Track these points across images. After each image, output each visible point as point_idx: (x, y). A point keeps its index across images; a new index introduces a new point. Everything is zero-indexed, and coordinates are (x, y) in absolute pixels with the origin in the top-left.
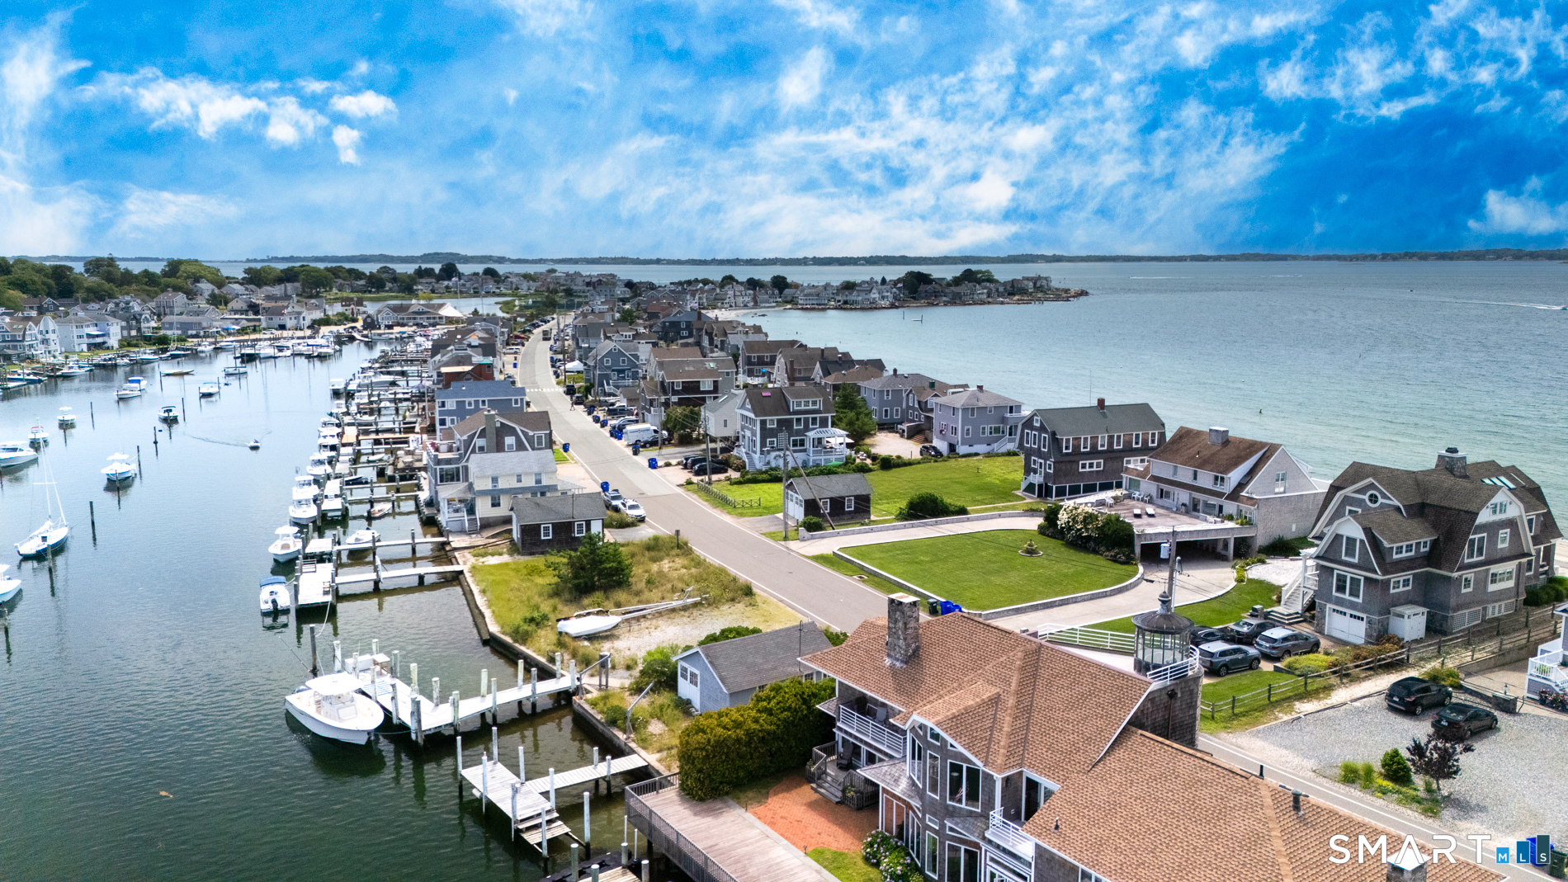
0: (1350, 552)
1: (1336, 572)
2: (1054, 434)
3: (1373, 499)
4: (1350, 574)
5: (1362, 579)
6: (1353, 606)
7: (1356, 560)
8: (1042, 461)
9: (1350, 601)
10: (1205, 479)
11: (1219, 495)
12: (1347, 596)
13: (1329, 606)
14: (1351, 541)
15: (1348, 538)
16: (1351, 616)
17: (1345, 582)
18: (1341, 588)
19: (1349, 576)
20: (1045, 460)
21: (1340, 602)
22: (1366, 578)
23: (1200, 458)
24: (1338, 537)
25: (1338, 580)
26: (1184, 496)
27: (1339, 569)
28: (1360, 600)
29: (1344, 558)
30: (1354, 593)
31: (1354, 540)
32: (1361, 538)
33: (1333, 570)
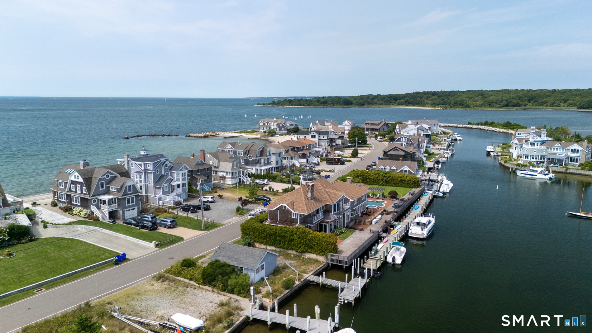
0: (130, 190)
1: (126, 198)
4: (130, 197)
5: (134, 196)
6: (133, 206)
7: (132, 192)
9: (132, 205)
12: (131, 204)
13: (126, 210)
16: (131, 210)
17: (129, 200)
18: (128, 202)
21: (129, 207)
22: (136, 196)
24: (127, 186)
25: (127, 200)
28: (135, 203)
29: (128, 193)
30: (132, 202)
31: (131, 186)
32: (133, 184)
33: (125, 198)
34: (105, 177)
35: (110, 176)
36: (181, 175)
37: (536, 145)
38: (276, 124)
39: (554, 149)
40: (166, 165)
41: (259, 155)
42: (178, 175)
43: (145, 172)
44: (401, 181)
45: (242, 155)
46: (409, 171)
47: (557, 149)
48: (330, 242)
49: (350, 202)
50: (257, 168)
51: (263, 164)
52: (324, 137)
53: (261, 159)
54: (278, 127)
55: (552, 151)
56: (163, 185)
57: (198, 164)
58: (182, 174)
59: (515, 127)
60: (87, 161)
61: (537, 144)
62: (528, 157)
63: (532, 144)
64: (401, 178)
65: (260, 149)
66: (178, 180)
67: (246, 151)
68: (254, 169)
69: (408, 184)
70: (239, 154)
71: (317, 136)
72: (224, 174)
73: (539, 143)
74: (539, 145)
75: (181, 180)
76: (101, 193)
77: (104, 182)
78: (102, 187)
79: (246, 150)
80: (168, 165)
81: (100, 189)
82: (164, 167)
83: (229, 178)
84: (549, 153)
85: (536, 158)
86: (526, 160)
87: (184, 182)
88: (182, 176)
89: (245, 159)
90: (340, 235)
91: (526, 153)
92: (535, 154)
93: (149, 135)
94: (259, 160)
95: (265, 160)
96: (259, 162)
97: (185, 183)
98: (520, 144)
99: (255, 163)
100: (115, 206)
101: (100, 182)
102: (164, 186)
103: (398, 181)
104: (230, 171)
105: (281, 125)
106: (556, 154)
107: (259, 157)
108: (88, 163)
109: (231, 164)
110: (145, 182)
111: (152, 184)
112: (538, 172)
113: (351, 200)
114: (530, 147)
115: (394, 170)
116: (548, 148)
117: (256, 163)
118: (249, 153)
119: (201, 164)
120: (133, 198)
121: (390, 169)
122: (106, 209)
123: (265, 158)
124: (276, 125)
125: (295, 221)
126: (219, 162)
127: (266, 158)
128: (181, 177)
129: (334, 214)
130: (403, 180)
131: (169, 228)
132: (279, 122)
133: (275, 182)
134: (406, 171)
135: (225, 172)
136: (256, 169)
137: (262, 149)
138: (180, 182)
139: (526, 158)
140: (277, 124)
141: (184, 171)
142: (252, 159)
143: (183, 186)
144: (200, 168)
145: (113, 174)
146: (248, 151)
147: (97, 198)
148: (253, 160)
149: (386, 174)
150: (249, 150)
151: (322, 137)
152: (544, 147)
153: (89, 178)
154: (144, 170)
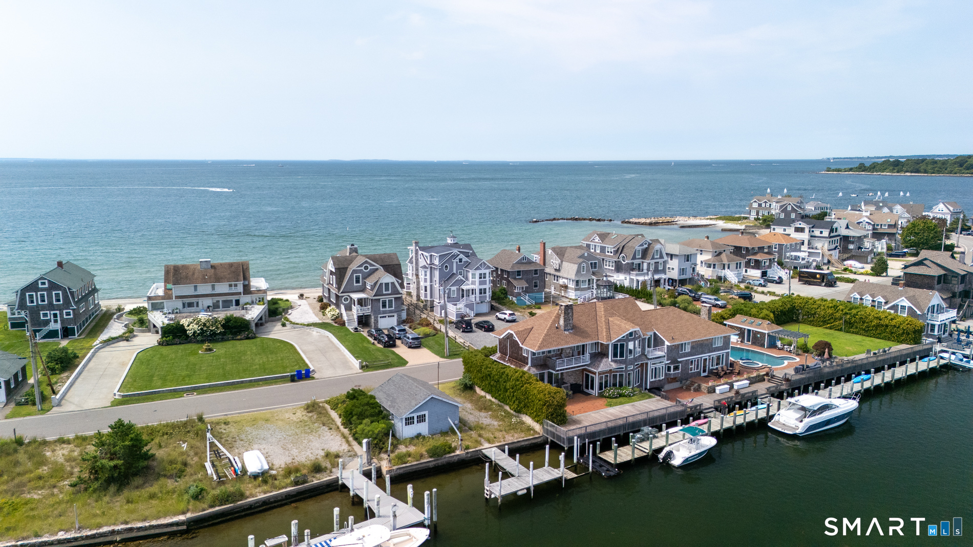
0: (387, 289)
1: (381, 300)
2: (69, 289)
3: (366, 268)
4: (386, 298)
5: (393, 299)
6: (391, 312)
7: (390, 292)
8: (58, 312)
9: (389, 310)
10: (222, 288)
11: (240, 293)
12: (387, 309)
13: (379, 316)
14: (387, 284)
15: (385, 284)
16: (388, 316)
17: (386, 303)
18: (384, 306)
19: (387, 300)
20: (61, 311)
21: (384, 312)
22: (395, 298)
23: (210, 277)
24: (381, 284)
25: (382, 303)
26: (208, 302)
27: (382, 298)
28: (394, 309)
29: (384, 292)
30: (390, 306)
31: (388, 283)
32: (392, 281)
33: (379, 299)
34: (363, 268)
35: (369, 268)
36: (477, 276)
38: (779, 205)
40: (461, 260)
41: (640, 257)
42: (474, 275)
43: (431, 268)
45: (612, 254)
46: (910, 308)
48: (547, 401)
49: (666, 346)
50: (632, 277)
51: (645, 271)
52: (821, 232)
53: (643, 262)
56: (448, 287)
57: (520, 263)
58: (481, 274)
60: (355, 246)
65: (642, 245)
66: (474, 283)
67: (618, 248)
68: (628, 278)
70: (608, 252)
71: (807, 230)
72: (566, 281)
75: (477, 283)
76: (355, 290)
77: (360, 275)
78: (358, 281)
79: (618, 247)
80: (463, 260)
81: (355, 284)
82: (457, 262)
83: (572, 289)
87: (483, 287)
88: (480, 278)
89: (615, 262)
90: (616, 397)
93: (571, 219)
94: (639, 264)
95: (649, 264)
96: (639, 268)
97: (485, 289)
99: (631, 268)
100: (367, 310)
101: (355, 275)
102: (450, 289)
104: (573, 277)
105: (789, 208)
107: (639, 259)
108: (356, 248)
109: (575, 267)
110: (431, 281)
111: (438, 285)
113: (667, 343)
115: (880, 303)
117: (633, 270)
118: (624, 252)
119: (526, 263)
120: (390, 301)
121: (873, 301)
122: (356, 311)
123: (648, 262)
124: (779, 208)
125: (524, 361)
126: (562, 262)
127: (653, 262)
128: (477, 279)
129: (612, 361)
131: (411, 347)
132: (785, 203)
133: (648, 303)
134: (903, 307)
135: (567, 279)
136: (631, 279)
137: (646, 246)
138: (477, 287)
141: (483, 271)
142: (626, 262)
143: (481, 293)
144: (522, 268)
145: (374, 266)
146: (621, 249)
147: (349, 296)
148: (628, 263)
150: (623, 246)
151: (817, 232)
153: (343, 268)
154: (430, 264)
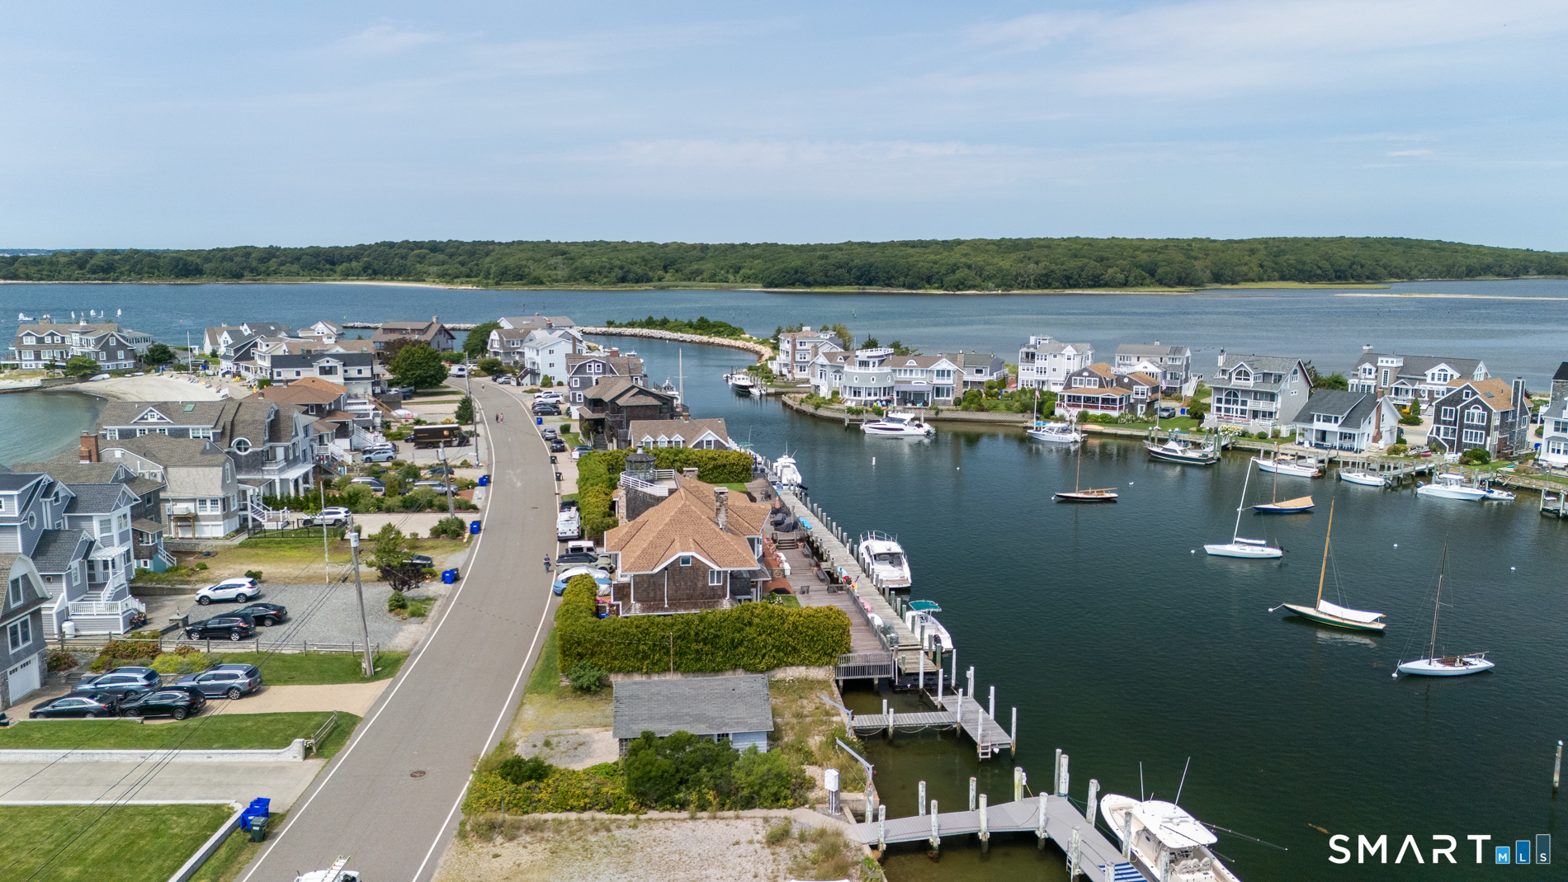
0: (16, 596)
1: (8, 627)
4: (17, 621)
5: (29, 616)
6: (27, 652)
7: (22, 602)
9: (24, 650)
12: (22, 646)
13: (9, 670)
14: (15, 584)
15: (12, 583)
16: (23, 666)
17: (17, 632)
18: (15, 642)
19: (19, 623)
21: (17, 657)
22: (33, 615)
24: (8, 585)
25: (12, 634)
27: (11, 622)
28: (31, 642)
29: (12, 607)
30: (25, 639)
31: (18, 580)
32: (25, 573)
33: (6, 626)
36: (113, 524)
37: (871, 365)
38: (92, 338)
39: (905, 371)
40: (57, 496)
41: (267, 438)
42: (106, 525)
44: (715, 467)
46: (717, 442)
47: (911, 371)
51: (282, 462)
52: (360, 372)
53: (273, 448)
54: (102, 349)
55: (902, 376)
56: (63, 566)
58: (118, 519)
59: (722, 329)
61: (874, 363)
62: (859, 392)
63: (864, 364)
64: (715, 460)
65: (269, 417)
66: (107, 542)
67: (224, 428)
69: (730, 472)
71: (340, 370)
72: (191, 506)
73: (876, 360)
74: (877, 364)
75: (114, 541)
79: (221, 424)
80: (61, 495)
82: (48, 503)
83: (215, 518)
84: (897, 382)
85: (875, 394)
86: (857, 398)
87: (125, 548)
88: (119, 527)
91: (856, 383)
92: (874, 384)
94: (269, 452)
95: (286, 449)
96: (270, 457)
97: (127, 552)
98: (831, 366)
99: (260, 461)
102: (71, 568)
103: (710, 469)
104: (219, 494)
105: (113, 343)
106: (910, 382)
107: (267, 442)
109: (218, 471)
112: (906, 422)
114: (857, 369)
115: (677, 443)
116: (894, 371)
117: (265, 463)
118: (235, 433)
120: (25, 626)
121: (670, 442)
126: (165, 468)
127: (288, 443)
128: (113, 532)
130: (720, 466)
131: (245, 694)
132: (102, 333)
134: (709, 443)
135: (194, 500)
137: (272, 417)
138: (112, 549)
139: (855, 395)
140: (98, 341)
141: (122, 510)
142: (250, 450)
143: (124, 563)
146: (228, 427)
148: (254, 453)
149: (676, 455)
150: (232, 423)
151: (353, 372)
152: (887, 369)
